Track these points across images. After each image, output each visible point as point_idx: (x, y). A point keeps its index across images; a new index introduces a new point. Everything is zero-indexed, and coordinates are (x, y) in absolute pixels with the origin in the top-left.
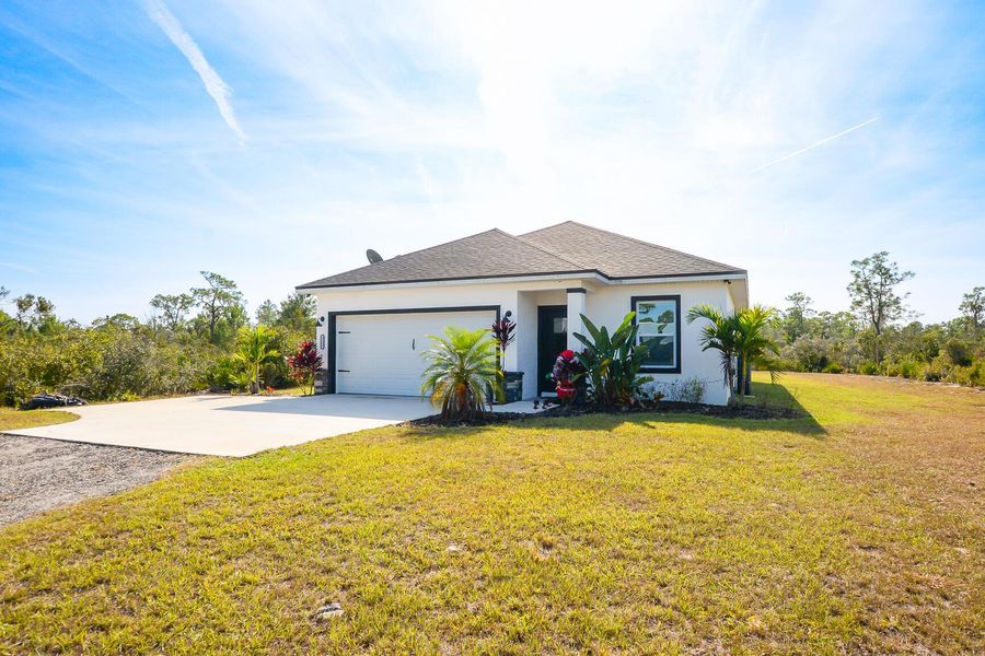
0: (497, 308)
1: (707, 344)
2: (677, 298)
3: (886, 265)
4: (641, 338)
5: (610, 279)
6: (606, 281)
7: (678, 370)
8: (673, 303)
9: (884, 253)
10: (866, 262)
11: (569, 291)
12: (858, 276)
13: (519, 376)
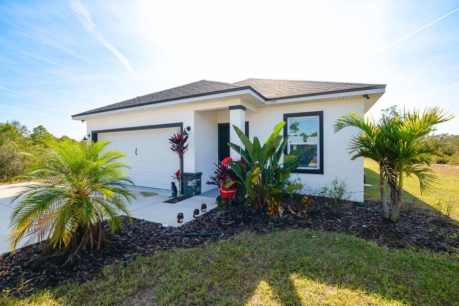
0: (181, 125)
1: (356, 153)
2: (320, 114)
3: (396, 111)
4: (292, 146)
5: (267, 100)
6: (263, 101)
7: (321, 171)
8: (317, 117)
9: (395, 106)
10: (388, 110)
11: (231, 108)
12: (384, 116)
13: (198, 175)
